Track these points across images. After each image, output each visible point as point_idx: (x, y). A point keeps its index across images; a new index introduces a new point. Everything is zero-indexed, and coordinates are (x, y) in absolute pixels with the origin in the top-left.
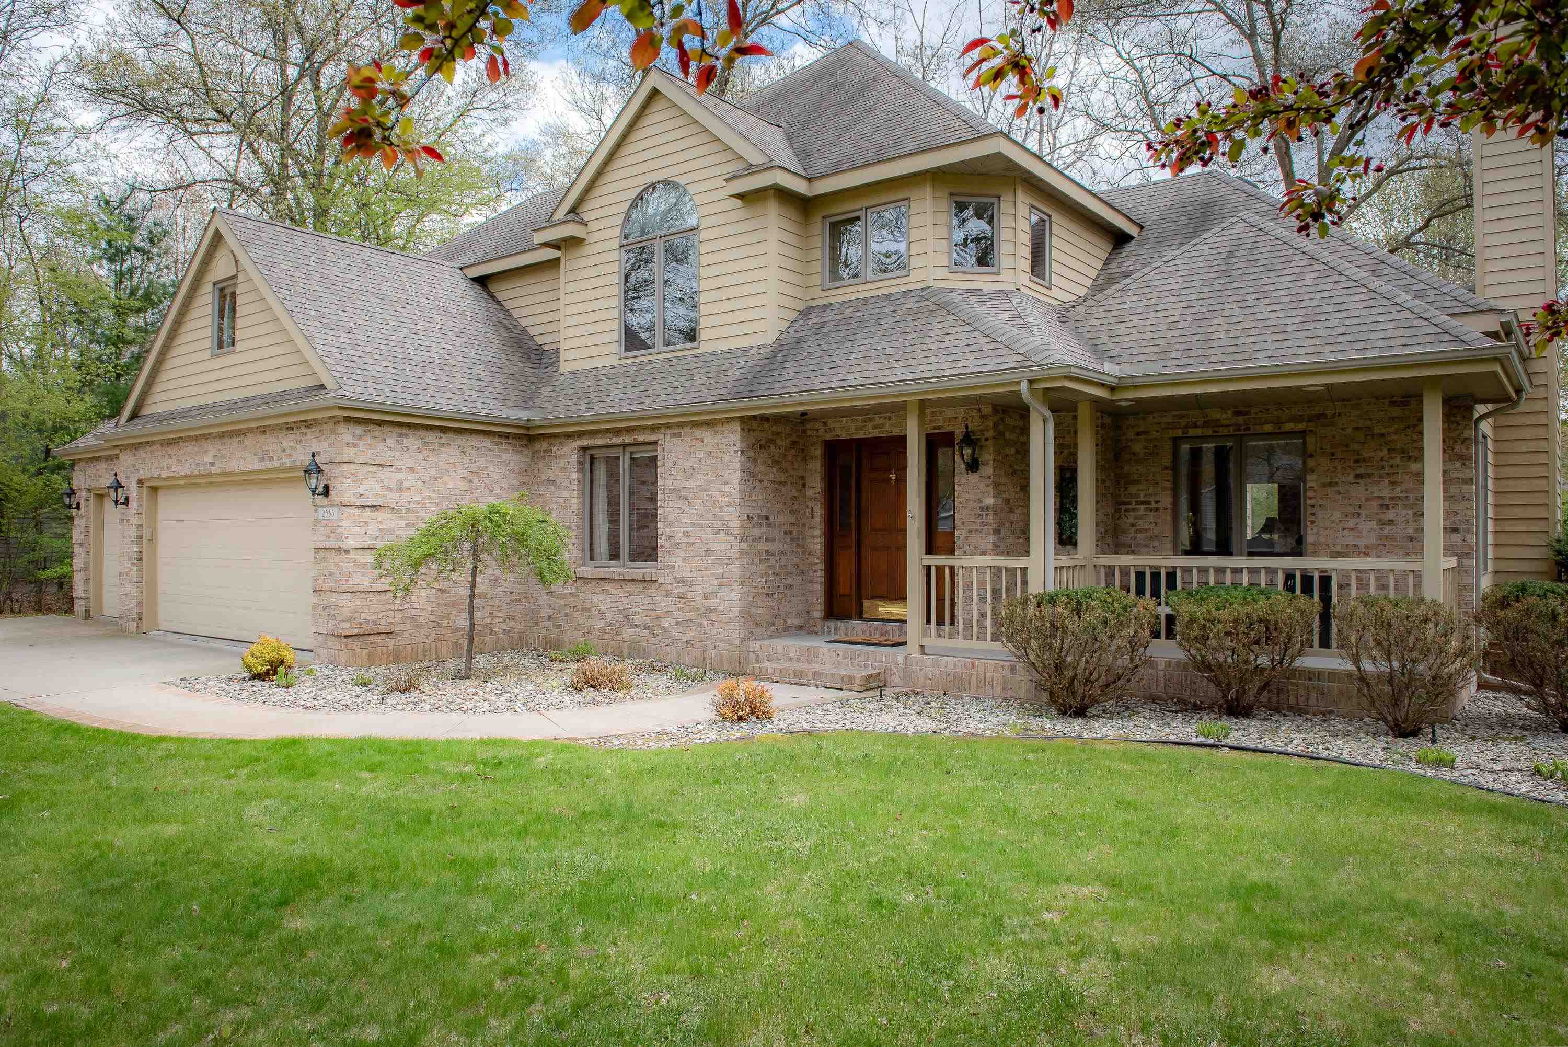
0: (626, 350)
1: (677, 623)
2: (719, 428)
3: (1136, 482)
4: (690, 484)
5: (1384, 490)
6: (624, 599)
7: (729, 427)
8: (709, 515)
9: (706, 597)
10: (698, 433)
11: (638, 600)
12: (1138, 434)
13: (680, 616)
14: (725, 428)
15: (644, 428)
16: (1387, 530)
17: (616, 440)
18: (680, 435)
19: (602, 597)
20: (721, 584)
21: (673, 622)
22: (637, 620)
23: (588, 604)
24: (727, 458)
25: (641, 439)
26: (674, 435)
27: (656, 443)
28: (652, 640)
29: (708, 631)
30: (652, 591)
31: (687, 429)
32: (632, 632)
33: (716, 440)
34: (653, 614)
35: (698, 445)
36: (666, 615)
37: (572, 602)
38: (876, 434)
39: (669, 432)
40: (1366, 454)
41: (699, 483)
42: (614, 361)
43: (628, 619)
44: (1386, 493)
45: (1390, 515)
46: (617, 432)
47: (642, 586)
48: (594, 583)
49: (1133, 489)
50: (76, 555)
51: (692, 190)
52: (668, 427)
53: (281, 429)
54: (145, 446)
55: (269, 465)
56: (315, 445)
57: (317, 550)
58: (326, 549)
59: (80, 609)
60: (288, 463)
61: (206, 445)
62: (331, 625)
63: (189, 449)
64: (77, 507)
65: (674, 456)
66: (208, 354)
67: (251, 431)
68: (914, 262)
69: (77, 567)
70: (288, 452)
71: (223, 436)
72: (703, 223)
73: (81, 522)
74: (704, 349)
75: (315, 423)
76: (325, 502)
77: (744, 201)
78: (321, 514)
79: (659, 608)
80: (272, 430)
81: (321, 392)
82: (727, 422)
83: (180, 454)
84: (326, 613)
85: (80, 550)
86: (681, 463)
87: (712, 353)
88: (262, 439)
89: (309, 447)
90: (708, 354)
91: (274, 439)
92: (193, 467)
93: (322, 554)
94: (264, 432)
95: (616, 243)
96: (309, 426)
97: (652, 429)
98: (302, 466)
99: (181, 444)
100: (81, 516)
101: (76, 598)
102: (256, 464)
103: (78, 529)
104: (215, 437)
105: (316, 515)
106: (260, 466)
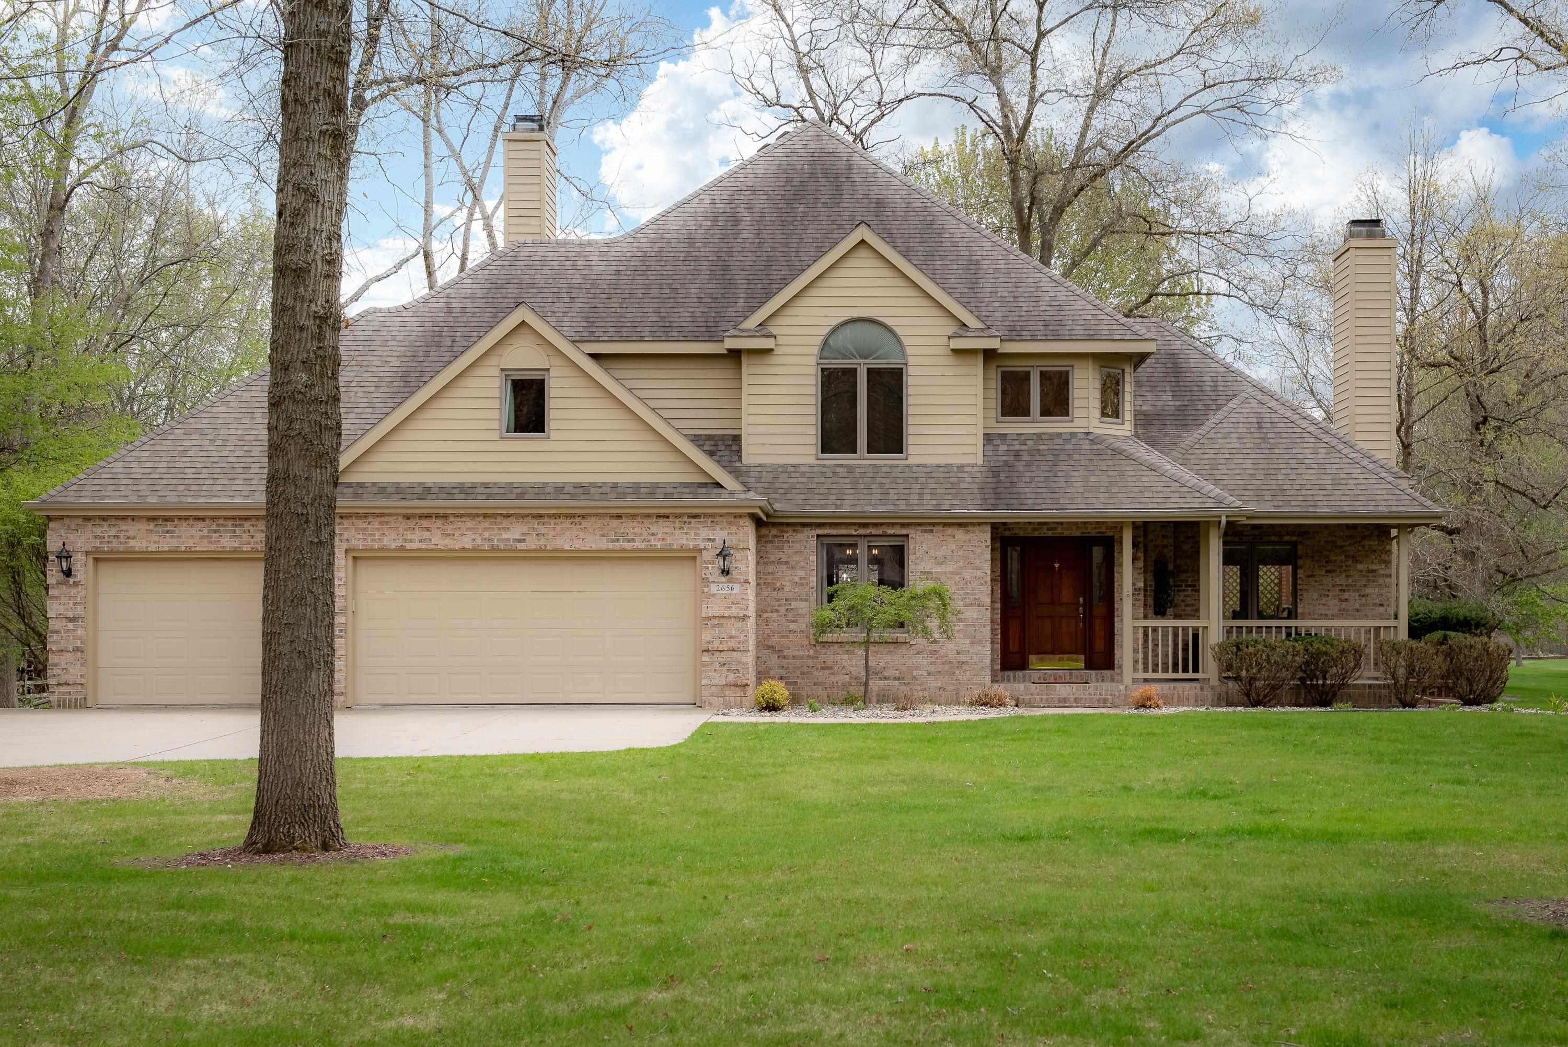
0: (822, 452)
1: (929, 674)
2: (970, 528)
3: (1186, 571)
4: (939, 569)
5: (1342, 580)
7: (981, 528)
8: (961, 592)
9: (958, 653)
10: (949, 531)
11: (887, 658)
12: (1187, 538)
13: (932, 668)
14: (976, 529)
15: (893, 524)
16: (1344, 605)
17: (862, 531)
18: (932, 531)
19: (846, 657)
20: (972, 643)
21: (925, 673)
22: (885, 674)
23: (829, 664)
24: (979, 551)
25: (890, 531)
26: (926, 531)
27: (907, 536)
28: (903, 688)
29: (960, 678)
30: (903, 650)
31: (940, 528)
33: (968, 537)
34: (903, 668)
35: (950, 539)
36: (917, 668)
37: (810, 662)
38: (1050, 534)
39: (920, 528)
40: (1333, 558)
41: (949, 569)
42: (812, 460)
43: (876, 673)
44: (1343, 582)
45: (1346, 595)
46: (865, 525)
47: (891, 647)
48: (836, 646)
49: (1184, 576)
50: (57, 632)
51: (898, 331)
52: (920, 524)
53: (648, 516)
54: (366, 516)
55: (627, 546)
56: (705, 533)
57: (709, 618)
58: (723, 617)
59: (73, 697)
60: (659, 545)
61: (505, 523)
62: (731, 677)
63: (470, 524)
64: (68, 573)
65: (925, 547)
66: (495, 435)
67: (596, 515)
68: (1077, 413)
69: (63, 646)
70: (660, 536)
71: (541, 516)
72: (911, 361)
73: (73, 591)
74: (912, 461)
75: (705, 515)
76: (723, 579)
77: (956, 352)
78: (713, 588)
79: (909, 663)
80: (634, 516)
81: (720, 490)
82: (979, 524)
83: (449, 529)
84: (725, 668)
85: (71, 626)
86: (932, 553)
87: (924, 466)
88: (615, 523)
89: (696, 534)
90: (919, 465)
91: (635, 524)
92: (479, 542)
93: (716, 621)
94: (619, 517)
95: (813, 360)
96: (695, 516)
97: (903, 525)
98: (682, 549)
99: (452, 519)
100: (76, 584)
101: (59, 684)
102: (604, 544)
103: (63, 600)
104: (523, 516)
105: (706, 590)
106: (611, 546)
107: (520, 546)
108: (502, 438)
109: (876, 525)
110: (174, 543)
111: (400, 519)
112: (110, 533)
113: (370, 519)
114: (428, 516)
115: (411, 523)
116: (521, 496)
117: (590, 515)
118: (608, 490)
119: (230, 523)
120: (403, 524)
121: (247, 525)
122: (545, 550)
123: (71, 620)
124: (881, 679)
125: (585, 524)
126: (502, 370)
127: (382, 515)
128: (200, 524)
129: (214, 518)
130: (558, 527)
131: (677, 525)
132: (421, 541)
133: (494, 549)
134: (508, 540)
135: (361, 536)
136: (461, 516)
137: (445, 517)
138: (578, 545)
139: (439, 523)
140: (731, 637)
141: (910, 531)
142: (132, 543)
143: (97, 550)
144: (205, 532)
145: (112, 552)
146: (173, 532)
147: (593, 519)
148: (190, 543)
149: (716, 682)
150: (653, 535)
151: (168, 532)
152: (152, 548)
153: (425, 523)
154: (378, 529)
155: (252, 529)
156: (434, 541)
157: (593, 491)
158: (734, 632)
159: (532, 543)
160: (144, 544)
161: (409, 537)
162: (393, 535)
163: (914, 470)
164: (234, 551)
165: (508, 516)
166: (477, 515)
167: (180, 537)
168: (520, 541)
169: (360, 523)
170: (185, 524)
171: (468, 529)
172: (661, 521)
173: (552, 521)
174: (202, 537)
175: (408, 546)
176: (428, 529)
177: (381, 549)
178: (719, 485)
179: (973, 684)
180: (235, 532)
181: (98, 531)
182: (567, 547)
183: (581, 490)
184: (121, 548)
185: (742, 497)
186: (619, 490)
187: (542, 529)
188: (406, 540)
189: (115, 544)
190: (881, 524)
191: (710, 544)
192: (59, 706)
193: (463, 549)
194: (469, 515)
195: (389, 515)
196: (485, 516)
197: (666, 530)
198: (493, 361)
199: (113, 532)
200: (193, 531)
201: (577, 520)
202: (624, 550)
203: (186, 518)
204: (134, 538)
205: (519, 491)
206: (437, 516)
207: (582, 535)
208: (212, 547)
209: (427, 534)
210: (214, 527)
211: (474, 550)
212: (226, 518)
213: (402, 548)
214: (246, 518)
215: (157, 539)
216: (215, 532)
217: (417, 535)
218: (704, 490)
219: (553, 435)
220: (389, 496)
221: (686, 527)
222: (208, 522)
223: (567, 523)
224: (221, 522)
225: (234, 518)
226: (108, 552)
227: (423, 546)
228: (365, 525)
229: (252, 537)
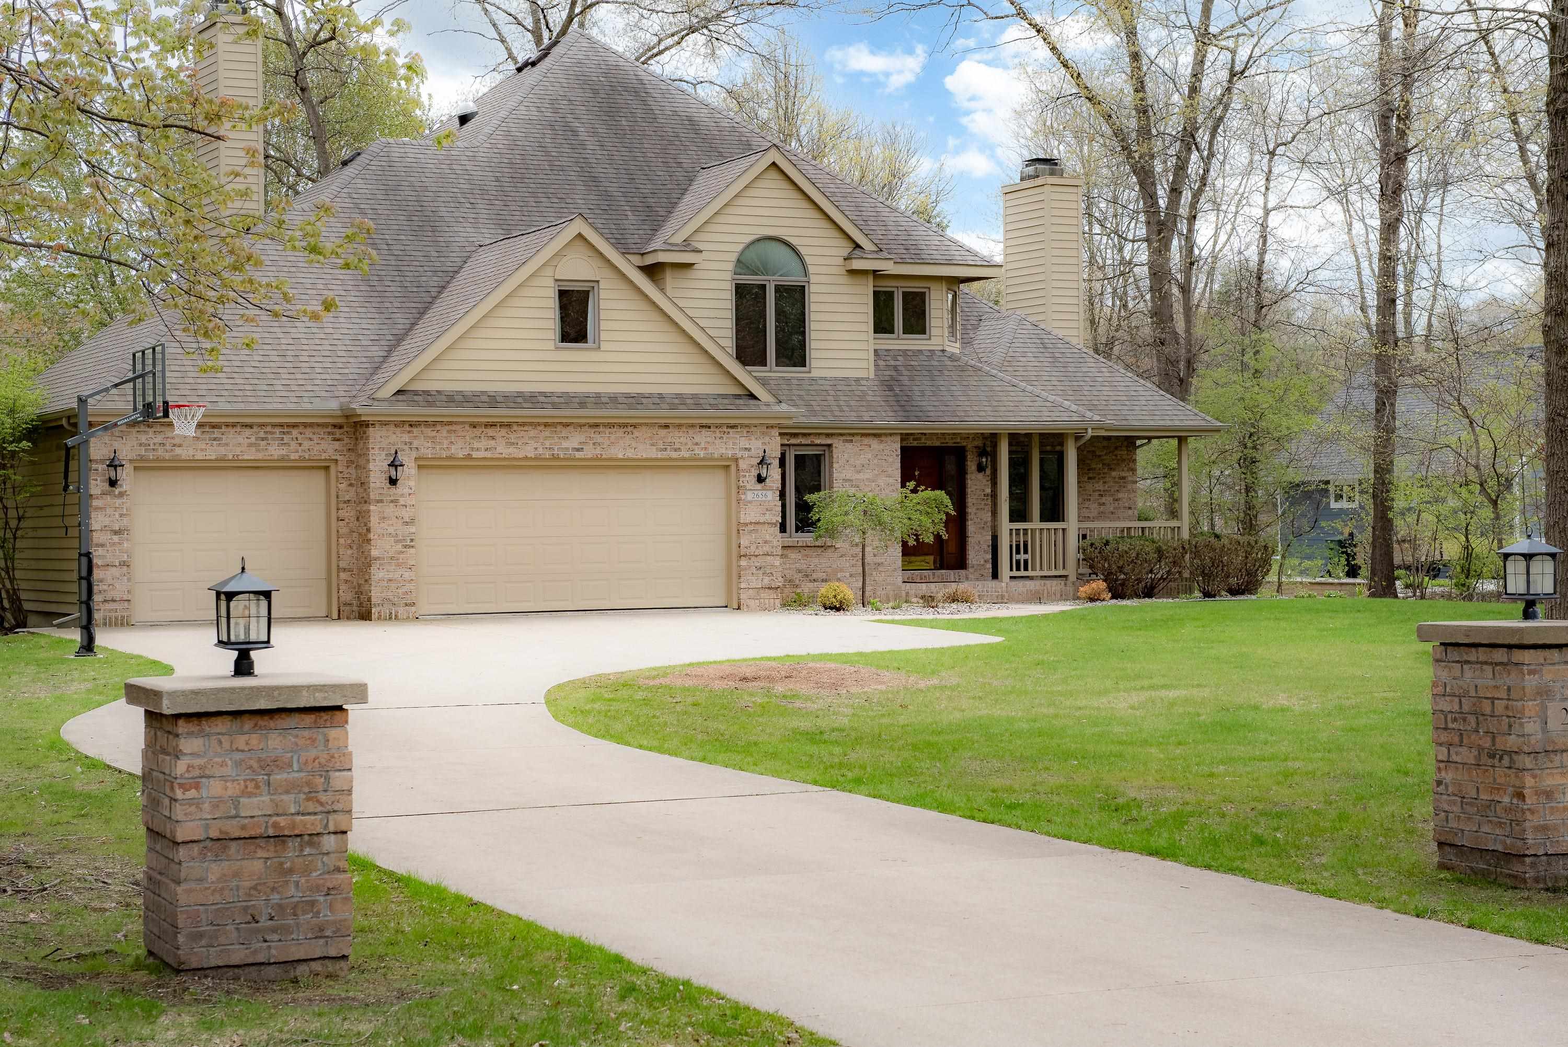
1: (851, 576)
2: (883, 438)
4: (858, 476)
5: (1099, 486)
6: (802, 561)
7: (892, 438)
9: (875, 556)
10: (866, 441)
11: (816, 561)
13: (854, 570)
14: (889, 439)
15: (820, 434)
16: (1102, 508)
17: (793, 441)
18: (852, 442)
21: (848, 575)
22: (815, 576)
24: (890, 460)
25: (818, 441)
26: (847, 441)
27: (830, 446)
29: (877, 579)
30: (829, 553)
31: (858, 438)
32: (811, 585)
33: (882, 446)
34: (829, 570)
35: (867, 449)
36: (841, 570)
38: (915, 444)
39: (842, 438)
40: (1093, 466)
41: (867, 476)
43: (806, 576)
44: (1101, 488)
45: (1103, 500)
46: (795, 435)
47: (819, 550)
50: (102, 545)
51: (803, 251)
52: (841, 435)
53: (692, 426)
54: (435, 424)
55: (674, 455)
56: (744, 443)
57: (746, 524)
58: (758, 523)
59: (119, 614)
60: (702, 454)
61: (565, 432)
62: (766, 581)
63: (533, 433)
64: (113, 483)
65: (846, 456)
66: (551, 345)
67: (646, 424)
68: (934, 332)
69: (108, 560)
70: (703, 445)
71: (597, 425)
72: (813, 279)
73: (118, 502)
74: (815, 374)
75: (742, 426)
76: (759, 486)
77: (852, 272)
78: (750, 496)
79: (834, 566)
80: (680, 426)
81: (753, 402)
82: (891, 435)
83: (513, 437)
84: (761, 572)
85: (116, 538)
86: (852, 461)
87: (825, 379)
88: (663, 432)
89: (734, 444)
90: (821, 378)
91: (681, 434)
92: (540, 451)
93: (751, 527)
94: (667, 426)
95: (729, 276)
96: (733, 427)
97: (828, 435)
98: (722, 458)
99: (515, 428)
100: (121, 495)
101: (105, 601)
102: (653, 453)
103: (109, 511)
104: (581, 426)
105: (743, 497)
106: (660, 455)
107: (578, 455)
108: (557, 348)
109: (804, 435)
110: (222, 451)
111: (467, 427)
112: (156, 441)
113: (439, 428)
114: (493, 425)
115: (477, 432)
116: (582, 405)
117: (641, 424)
118: (658, 401)
119: (277, 430)
120: (470, 433)
121: (295, 432)
122: (601, 459)
123: (116, 533)
125: (636, 433)
126: (557, 280)
127: (450, 423)
128: (248, 432)
129: (262, 425)
130: (613, 436)
131: (718, 435)
132: (486, 450)
133: (555, 458)
134: (567, 449)
135: (429, 445)
136: (523, 424)
137: (509, 425)
138: (630, 454)
139: (503, 431)
140: (766, 542)
141: (836, 442)
142: (178, 451)
143: (142, 459)
144: (253, 440)
145: (157, 460)
146: (220, 439)
147: (644, 428)
148: (238, 451)
149: (753, 585)
150: (697, 444)
151: (215, 439)
152: (199, 456)
153: (490, 431)
154: (446, 438)
155: (299, 436)
156: (499, 449)
157: (644, 401)
158: (768, 538)
159: (589, 452)
160: (191, 452)
161: (476, 445)
162: (460, 444)
163: (820, 382)
164: (282, 459)
165: (566, 425)
166: (539, 424)
167: (227, 445)
168: (578, 450)
169: (429, 432)
170: (232, 431)
171: (530, 438)
172: (704, 430)
173: (608, 430)
174: (250, 445)
175: (475, 454)
176: (493, 438)
177: (449, 458)
178: (752, 396)
179: (888, 584)
180: (282, 439)
181: (143, 438)
182: (620, 456)
183: (633, 400)
184: (167, 456)
185: (777, 408)
186: (668, 400)
187: (598, 438)
188: (472, 449)
189: (160, 452)
190: (810, 434)
191: (746, 454)
192: (105, 624)
193: (526, 458)
194: (531, 424)
195: (456, 423)
196: (546, 425)
197: (709, 439)
198: (549, 271)
199: (159, 439)
200: (240, 439)
201: (630, 429)
202: (671, 459)
203: (234, 425)
204: (180, 446)
205: (577, 400)
206: (502, 425)
207: (634, 445)
208: (260, 456)
209: (492, 443)
210: (262, 435)
211: (536, 459)
212: (274, 425)
213: (469, 457)
214: (295, 426)
215: (203, 447)
216: (263, 439)
217: (484, 443)
218: (741, 402)
219: (604, 346)
220: (460, 404)
221: (725, 436)
222: (255, 429)
223: (620, 432)
224: (269, 429)
225: (281, 426)
226: (153, 460)
227: (488, 455)
228: (434, 434)
229: (300, 445)
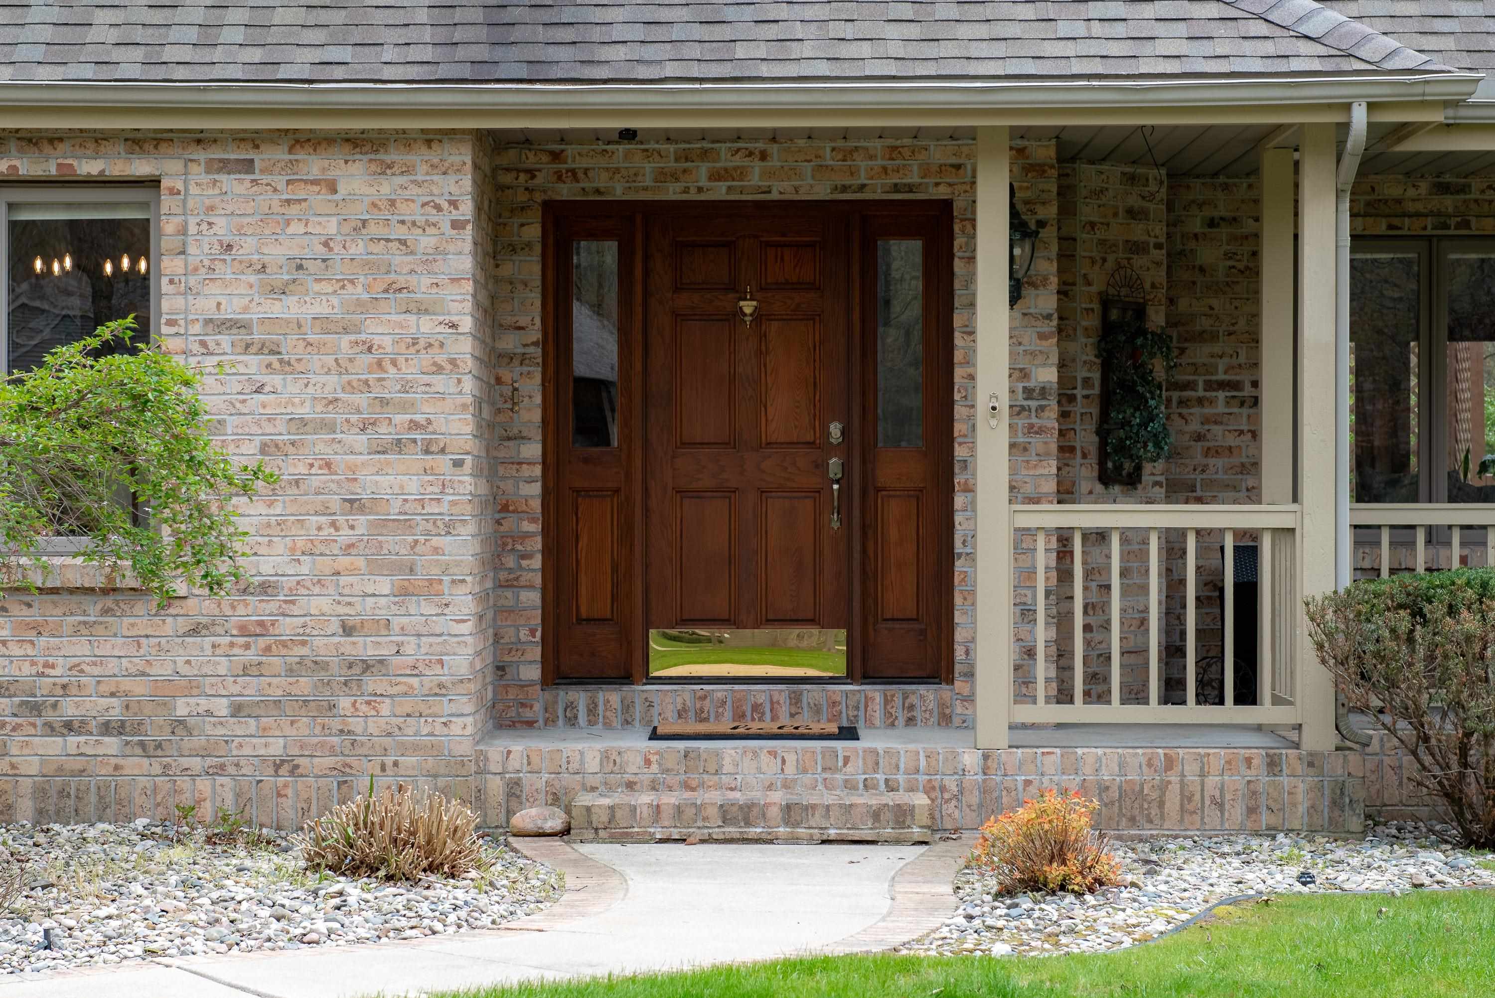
1: (237, 710)
2: (393, 156)
4: (276, 309)
6: (15, 650)
7: (436, 155)
8: (361, 399)
9: (348, 630)
10: (316, 165)
11: (80, 648)
12: (1212, 223)
13: (250, 688)
14: (420, 158)
15: (99, 138)
18: (248, 166)
20: (403, 593)
21: (221, 707)
22: (69, 709)
24: (426, 242)
25: (89, 167)
26: (224, 166)
27: (154, 183)
28: (135, 764)
29: (358, 725)
30: (137, 617)
31: (280, 154)
32: (53, 745)
33: (386, 187)
34: (139, 686)
35: (318, 198)
36: (192, 688)
38: (720, 192)
39: (201, 155)
41: (320, 308)
43: (36, 709)
47: (93, 609)
49: (1200, 353)
52: (200, 139)
65: (221, 225)
79: (162, 669)
82: (430, 138)
86: (248, 246)
97: (138, 143)
124: (51, 729)
141: (166, 167)
179: (404, 749)
190: (54, 138)
